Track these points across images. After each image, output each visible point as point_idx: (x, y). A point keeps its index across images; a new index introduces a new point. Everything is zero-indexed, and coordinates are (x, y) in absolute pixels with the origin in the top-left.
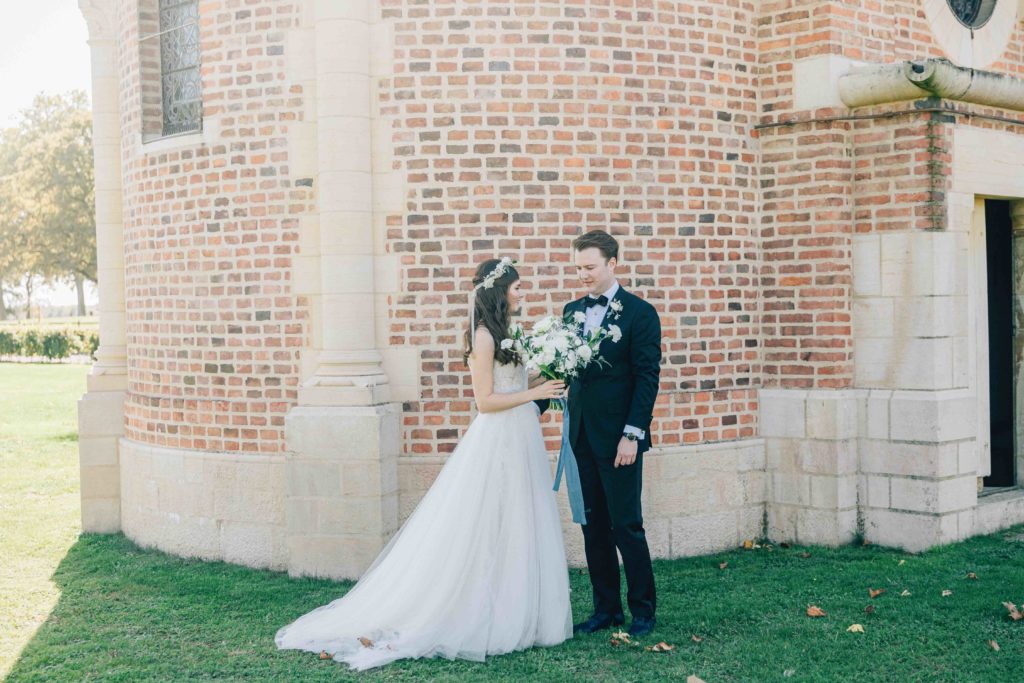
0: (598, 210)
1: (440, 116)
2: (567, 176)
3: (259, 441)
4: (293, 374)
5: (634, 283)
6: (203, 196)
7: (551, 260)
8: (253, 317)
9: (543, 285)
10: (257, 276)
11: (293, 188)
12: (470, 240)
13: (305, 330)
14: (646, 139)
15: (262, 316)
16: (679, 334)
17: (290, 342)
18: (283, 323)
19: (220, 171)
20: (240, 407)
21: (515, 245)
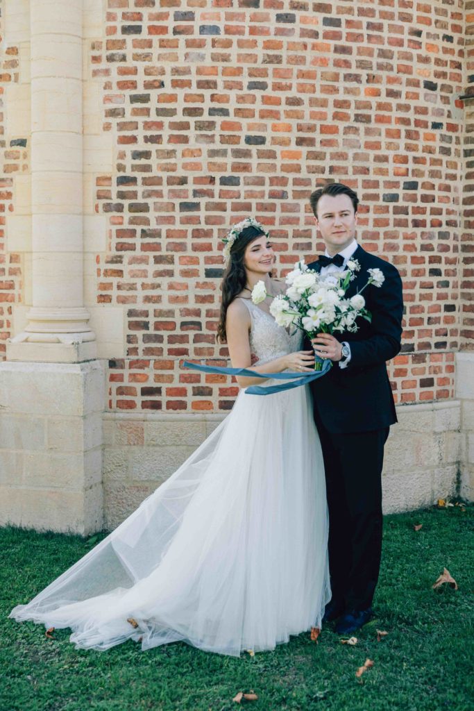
0: (304, 174)
1: (150, 78)
2: (274, 141)
11: (8, 148)
14: (353, 106)
17: (3, 298)
21: (222, 207)
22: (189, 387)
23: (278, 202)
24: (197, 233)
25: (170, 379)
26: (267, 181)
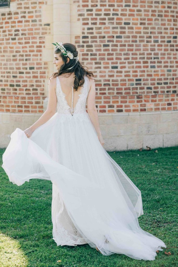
0: (142, 34)
1: (93, 4)
2: (133, 24)
3: (30, 109)
4: (42, 87)
5: (153, 58)
6: (10, 28)
7: (128, 51)
8: (28, 69)
9: (125, 59)
10: (30, 55)
11: (43, 27)
12: (102, 44)
13: (46, 73)
14: (157, 12)
15: (31, 68)
16: (166, 75)
17: (41, 77)
18: (39, 71)
19: (16, 20)
20: (24, 98)
21: (116, 46)
22: (107, 105)
23: (134, 44)
24: (109, 54)
25: (101, 102)
26: (131, 37)
